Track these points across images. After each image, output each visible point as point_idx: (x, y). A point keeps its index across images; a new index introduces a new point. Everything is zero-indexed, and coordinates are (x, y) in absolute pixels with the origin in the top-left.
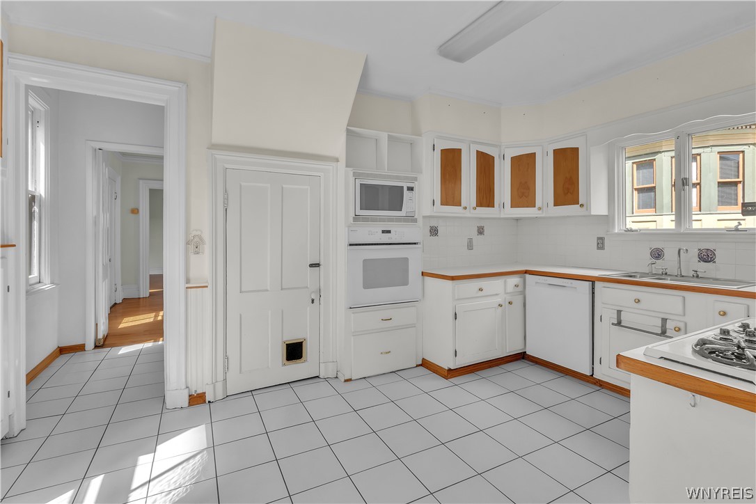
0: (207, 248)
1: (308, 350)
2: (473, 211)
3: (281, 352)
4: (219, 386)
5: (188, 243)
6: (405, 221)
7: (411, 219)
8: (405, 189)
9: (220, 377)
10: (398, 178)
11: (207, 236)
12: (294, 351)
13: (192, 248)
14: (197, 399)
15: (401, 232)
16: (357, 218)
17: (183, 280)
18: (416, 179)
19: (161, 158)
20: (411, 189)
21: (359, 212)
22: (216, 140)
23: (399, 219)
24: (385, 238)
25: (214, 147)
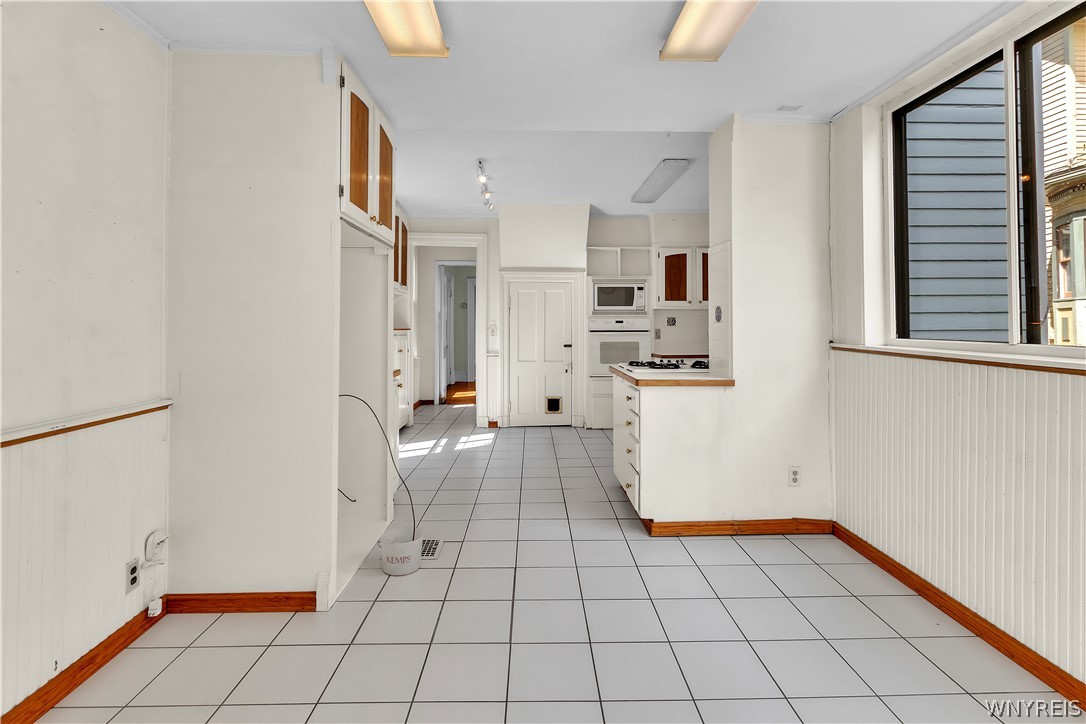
0: (498, 332)
1: (563, 405)
2: (699, 304)
3: (544, 405)
4: (505, 419)
5: (488, 329)
6: (635, 314)
7: (642, 312)
8: (636, 289)
9: (506, 413)
10: (629, 281)
11: (498, 325)
12: (554, 405)
13: (490, 331)
14: (493, 425)
15: (630, 322)
16: (595, 312)
17: (485, 352)
18: (645, 281)
19: (475, 267)
20: (640, 289)
21: (597, 308)
22: (503, 265)
23: (630, 313)
24: (619, 327)
25: (502, 269)
